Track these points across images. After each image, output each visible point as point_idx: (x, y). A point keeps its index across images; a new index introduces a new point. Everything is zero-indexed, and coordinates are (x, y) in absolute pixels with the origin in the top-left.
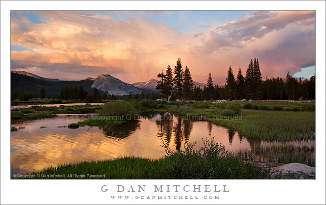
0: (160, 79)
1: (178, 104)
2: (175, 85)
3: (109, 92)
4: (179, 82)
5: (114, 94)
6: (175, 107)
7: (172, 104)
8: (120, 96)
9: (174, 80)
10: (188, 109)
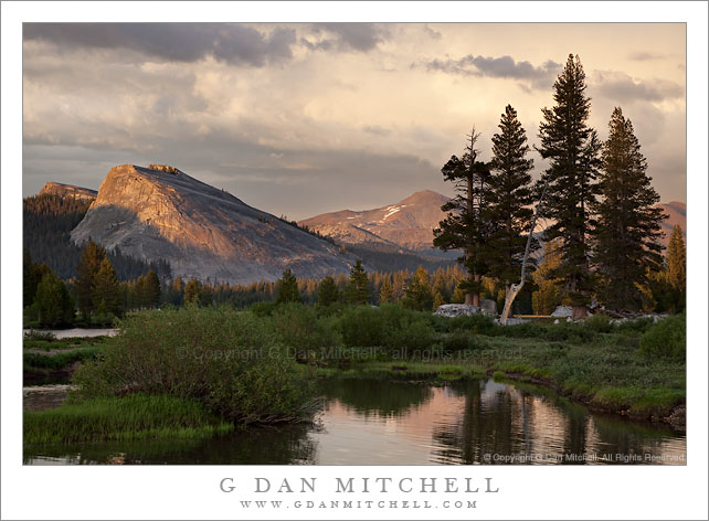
0: (454, 190)
1: (563, 334)
2: (543, 225)
3: (174, 264)
4: (571, 203)
5: (203, 278)
6: (543, 347)
7: (523, 332)
8: (241, 292)
9: (540, 192)
10: (612, 362)
